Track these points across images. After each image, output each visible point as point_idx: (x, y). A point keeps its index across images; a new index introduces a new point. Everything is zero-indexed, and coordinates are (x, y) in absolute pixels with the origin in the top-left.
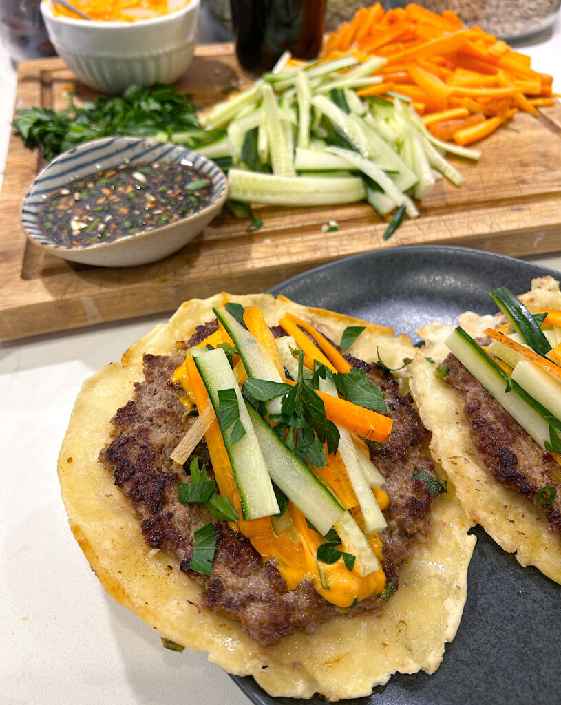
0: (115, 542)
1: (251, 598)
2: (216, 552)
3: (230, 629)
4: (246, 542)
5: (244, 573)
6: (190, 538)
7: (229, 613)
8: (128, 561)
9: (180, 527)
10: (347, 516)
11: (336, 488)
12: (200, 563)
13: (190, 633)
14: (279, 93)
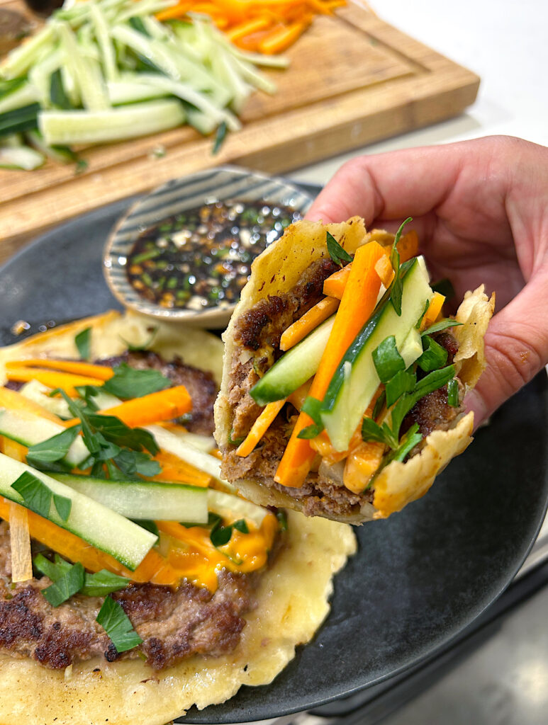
0: (24, 699)
1: (192, 627)
2: (130, 618)
3: (194, 669)
4: (148, 587)
5: (167, 613)
6: (93, 628)
7: (184, 655)
8: (52, 703)
9: (75, 627)
10: (211, 493)
11: (183, 479)
12: (124, 641)
13: (167, 706)
14: (76, 29)
